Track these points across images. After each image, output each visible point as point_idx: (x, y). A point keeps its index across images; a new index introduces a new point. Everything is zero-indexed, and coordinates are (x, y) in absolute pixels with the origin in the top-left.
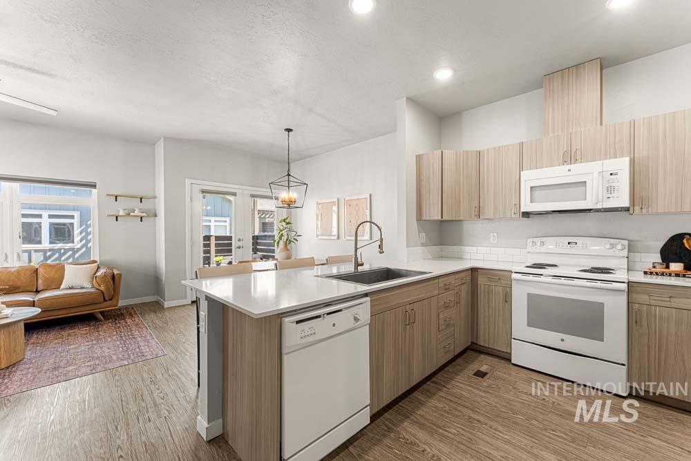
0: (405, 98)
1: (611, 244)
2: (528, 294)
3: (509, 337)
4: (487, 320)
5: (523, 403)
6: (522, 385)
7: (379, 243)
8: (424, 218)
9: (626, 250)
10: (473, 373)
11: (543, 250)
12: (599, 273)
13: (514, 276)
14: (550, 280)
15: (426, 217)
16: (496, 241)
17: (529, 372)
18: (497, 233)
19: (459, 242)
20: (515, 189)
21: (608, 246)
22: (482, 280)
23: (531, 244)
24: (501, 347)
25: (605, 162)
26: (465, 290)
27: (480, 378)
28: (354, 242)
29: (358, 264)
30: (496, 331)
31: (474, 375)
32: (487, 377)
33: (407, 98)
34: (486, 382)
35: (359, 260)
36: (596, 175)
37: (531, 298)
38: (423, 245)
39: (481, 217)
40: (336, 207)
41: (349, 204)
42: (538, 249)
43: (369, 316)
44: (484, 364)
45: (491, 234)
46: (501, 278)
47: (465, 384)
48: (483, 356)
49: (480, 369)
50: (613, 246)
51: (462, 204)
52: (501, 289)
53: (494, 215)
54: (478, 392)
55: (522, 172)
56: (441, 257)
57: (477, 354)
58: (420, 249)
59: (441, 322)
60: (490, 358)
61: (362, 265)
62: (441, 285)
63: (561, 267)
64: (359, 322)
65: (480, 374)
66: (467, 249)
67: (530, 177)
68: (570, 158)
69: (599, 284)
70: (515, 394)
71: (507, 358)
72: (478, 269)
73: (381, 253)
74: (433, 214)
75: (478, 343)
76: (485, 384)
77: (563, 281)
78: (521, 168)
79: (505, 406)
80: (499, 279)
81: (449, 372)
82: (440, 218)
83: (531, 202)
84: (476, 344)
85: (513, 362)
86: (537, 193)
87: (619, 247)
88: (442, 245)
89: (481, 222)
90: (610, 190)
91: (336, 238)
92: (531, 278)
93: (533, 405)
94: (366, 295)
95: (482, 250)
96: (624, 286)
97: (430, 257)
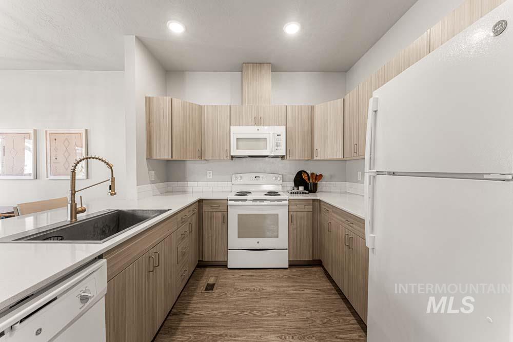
0: (135, 36)
1: (276, 177)
2: (239, 215)
3: (226, 248)
4: (210, 240)
5: (244, 300)
6: (238, 284)
7: (109, 183)
8: (155, 158)
9: (281, 181)
10: (205, 288)
11: (242, 182)
12: (273, 195)
13: (230, 202)
14: (251, 203)
15: (156, 156)
16: (211, 177)
17: (239, 271)
18: (212, 171)
19: (183, 179)
20: (226, 140)
21: (274, 178)
22: (206, 209)
23: (235, 178)
24: (220, 259)
25: (276, 127)
26: (194, 219)
27: (210, 291)
28: (69, 183)
29: (75, 211)
30: (217, 247)
31: (206, 289)
32: (215, 286)
33: (136, 37)
34: (216, 292)
35: (78, 206)
36: (271, 134)
37: (241, 217)
38: (152, 182)
39: (202, 158)
40: (32, 141)
41: (53, 138)
42: (240, 181)
43: (105, 284)
44: (210, 276)
45: (208, 172)
46: (220, 206)
47: (200, 303)
48: (207, 270)
49: (209, 282)
50: (276, 178)
51: (188, 147)
52: (220, 213)
53: (212, 156)
54: (212, 305)
55: (231, 127)
56: (168, 192)
57: (203, 269)
58: (149, 187)
59: (180, 253)
60: (213, 269)
61: (83, 211)
62: (179, 219)
63: (253, 194)
64: (90, 301)
65: (210, 287)
66: (190, 184)
67: (237, 131)
68: (258, 122)
69: (276, 203)
70: (238, 294)
71: (224, 265)
72: (203, 200)
73: (112, 194)
74: (164, 154)
75: (204, 260)
76: (215, 295)
77: (258, 203)
78: (230, 125)
79: (234, 309)
80: (219, 206)
81: (185, 296)
82: (170, 157)
83: (237, 149)
84: (202, 261)
85: (229, 267)
86: (240, 143)
87: (279, 179)
88: (168, 181)
89: (203, 162)
90: (278, 144)
91: (32, 177)
92: (240, 203)
93: (250, 297)
94: (100, 257)
95: (200, 184)
96: (287, 202)
97: (159, 193)
